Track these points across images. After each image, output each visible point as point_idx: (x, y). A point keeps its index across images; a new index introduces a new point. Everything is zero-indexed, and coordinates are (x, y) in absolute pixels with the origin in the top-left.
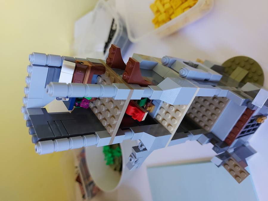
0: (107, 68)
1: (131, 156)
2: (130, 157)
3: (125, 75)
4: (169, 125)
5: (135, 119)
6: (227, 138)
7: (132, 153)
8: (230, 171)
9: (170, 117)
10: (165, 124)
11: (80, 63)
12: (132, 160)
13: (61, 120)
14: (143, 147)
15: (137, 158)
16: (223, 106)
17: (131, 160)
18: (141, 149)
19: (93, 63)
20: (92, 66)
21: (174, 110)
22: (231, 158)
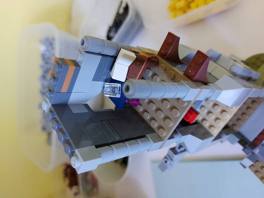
0: (161, 60)
1: (166, 157)
2: (165, 159)
3: (190, 71)
4: (211, 126)
5: (187, 121)
6: (256, 139)
7: (168, 155)
8: (256, 172)
9: (214, 117)
10: (206, 125)
11: (136, 53)
12: (168, 162)
13: (108, 120)
14: (182, 149)
15: (173, 160)
16: (257, 105)
17: (166, 162)
18: (178, 151)
19: (148, 53)
20: (149, 58)
21: (219, 110)
22: (258, 159)
